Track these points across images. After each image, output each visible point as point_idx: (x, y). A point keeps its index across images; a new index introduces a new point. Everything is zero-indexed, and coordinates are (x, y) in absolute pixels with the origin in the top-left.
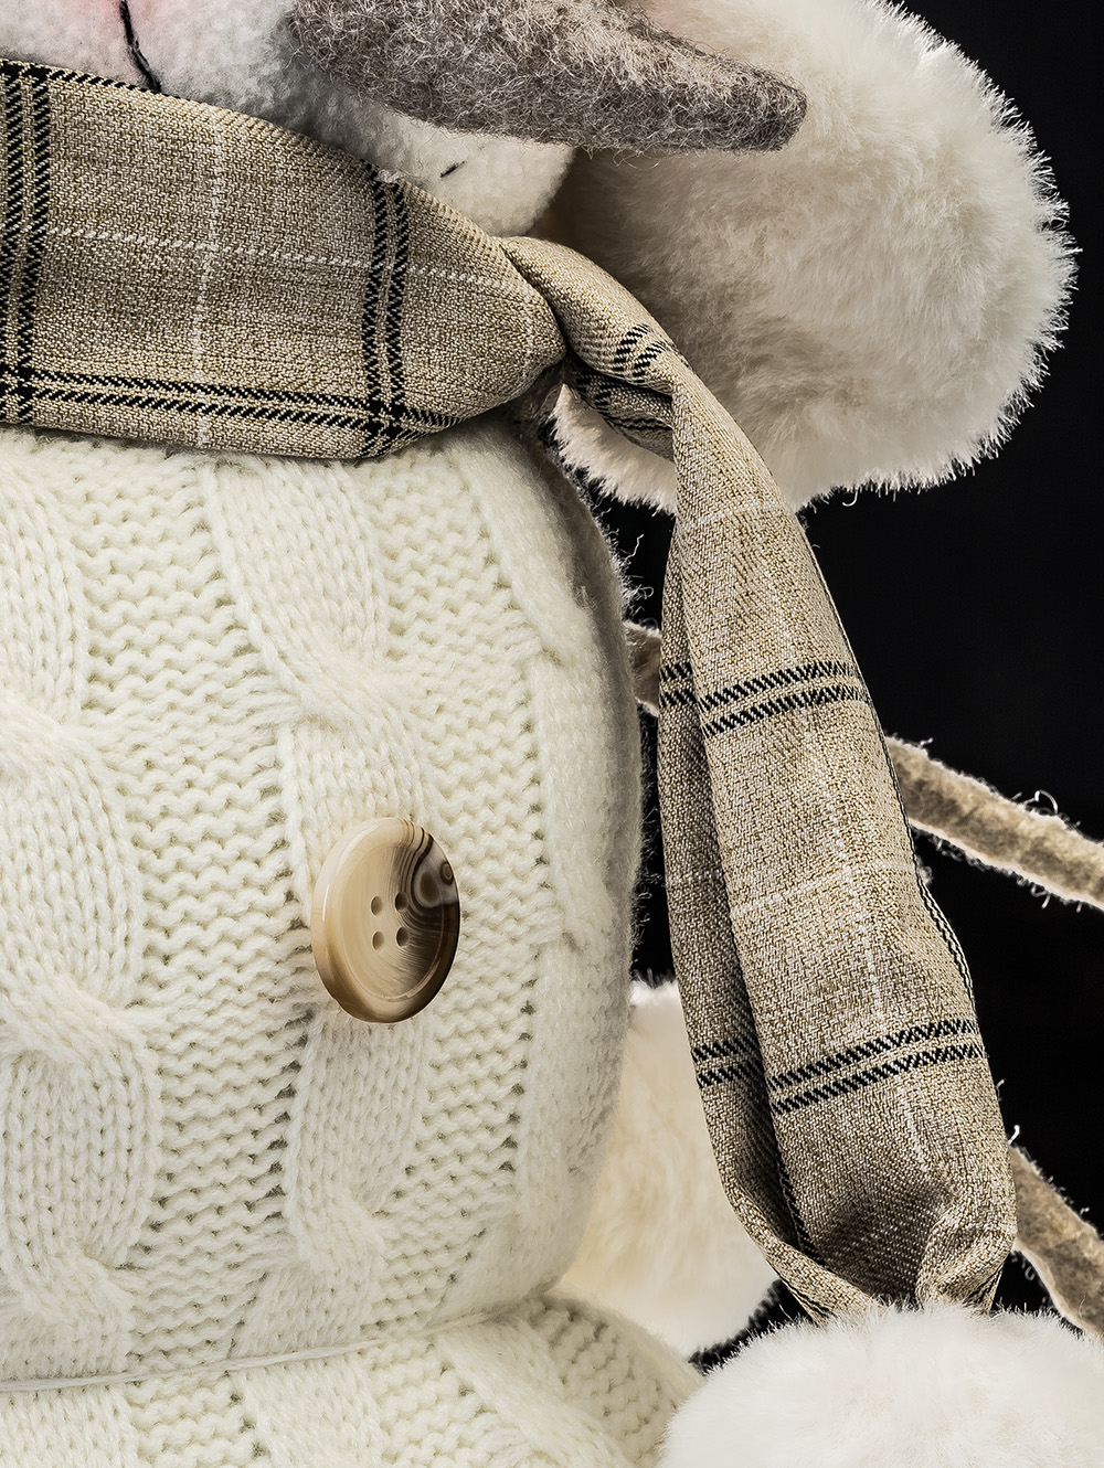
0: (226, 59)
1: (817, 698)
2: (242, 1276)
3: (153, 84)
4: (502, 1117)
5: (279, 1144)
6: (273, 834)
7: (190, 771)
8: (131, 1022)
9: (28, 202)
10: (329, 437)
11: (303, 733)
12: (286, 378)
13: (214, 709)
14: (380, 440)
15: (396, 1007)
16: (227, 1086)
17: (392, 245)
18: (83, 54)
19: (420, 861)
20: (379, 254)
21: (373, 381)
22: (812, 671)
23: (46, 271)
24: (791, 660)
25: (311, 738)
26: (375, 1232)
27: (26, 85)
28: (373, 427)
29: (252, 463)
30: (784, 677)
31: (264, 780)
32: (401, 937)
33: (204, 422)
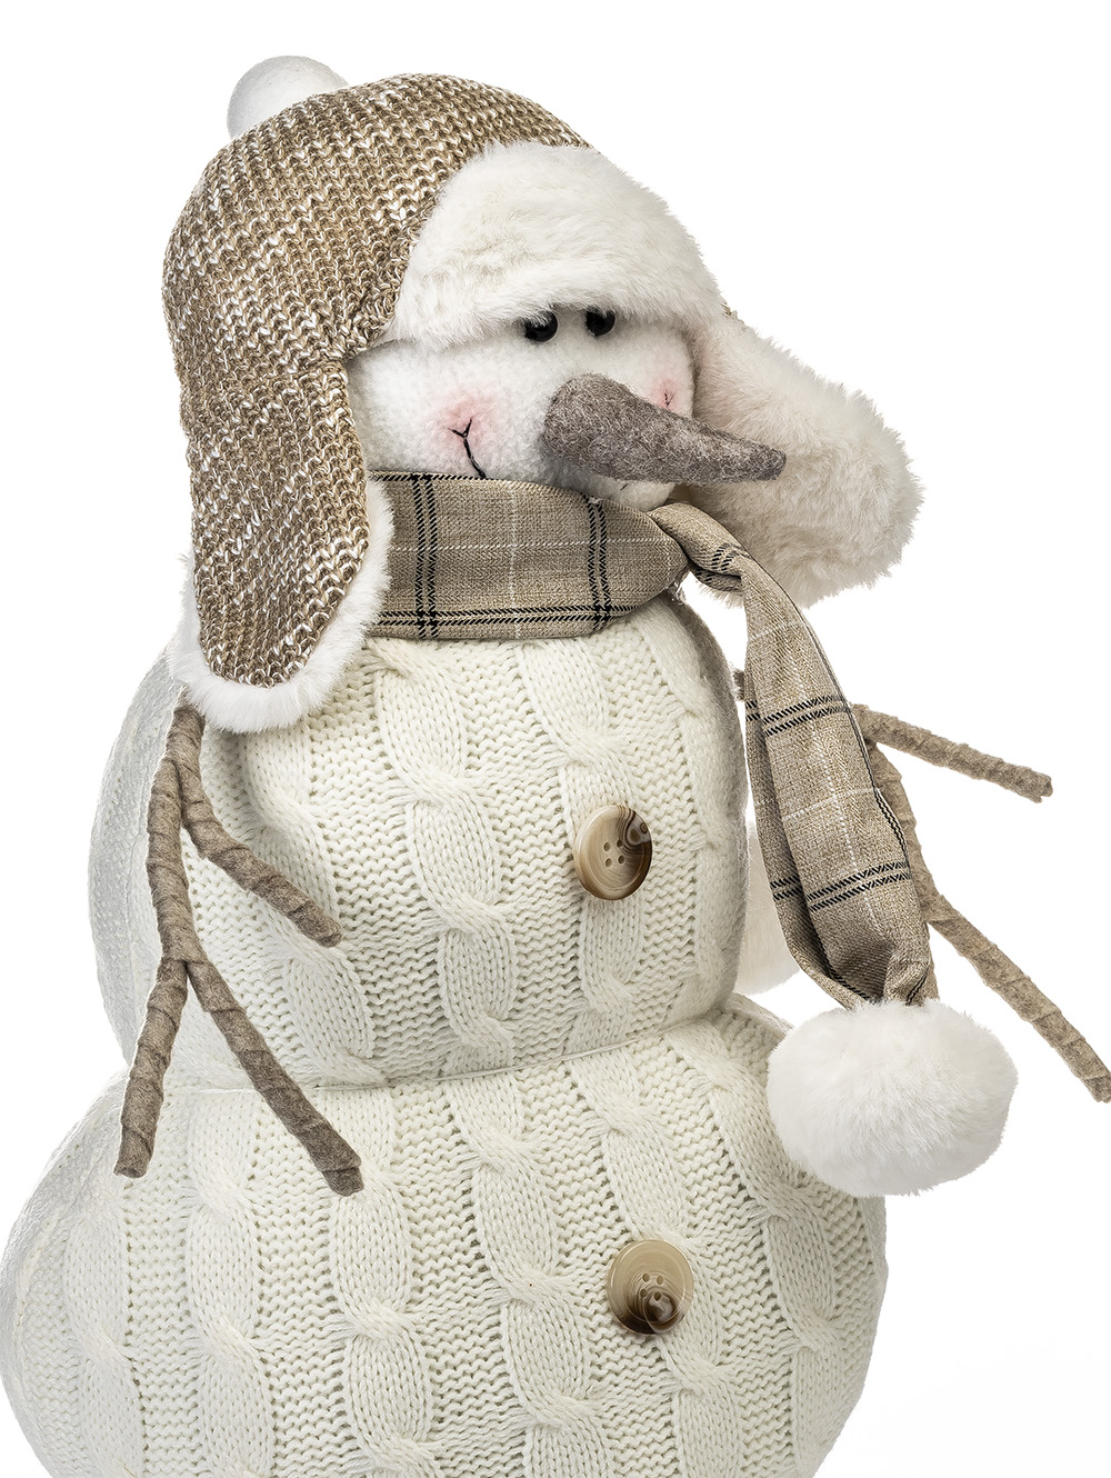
0: (515, 458)
1: (818, 714)
2: (565, 1018)
3: (482, 475)
4: (685, 932)
5: (575, 957)
6: (557, 818)
7: (518, 793)
8: (496, 911)
9: (428, 537)
10: (577, 626)
11: (570, 769)
12: (554, 600)
13: (527, 762)
14: (601, 623)
15: (619, 893)
16: (545, 935)
17: (598, 532)
18: (448, 466)
19: (629, 824)
20: (593, 536)
21: (595, 596)
22: (815, 702)
23: (438, 566)
24: (804, 698)
25: (574, 772)
26: (626, 992)
27: (422, 483)
28: (597, 618)
29: (539, 642)
30: (801, 706)
31: (553, 793)
32: (621, 860)
33: (517, 626)
